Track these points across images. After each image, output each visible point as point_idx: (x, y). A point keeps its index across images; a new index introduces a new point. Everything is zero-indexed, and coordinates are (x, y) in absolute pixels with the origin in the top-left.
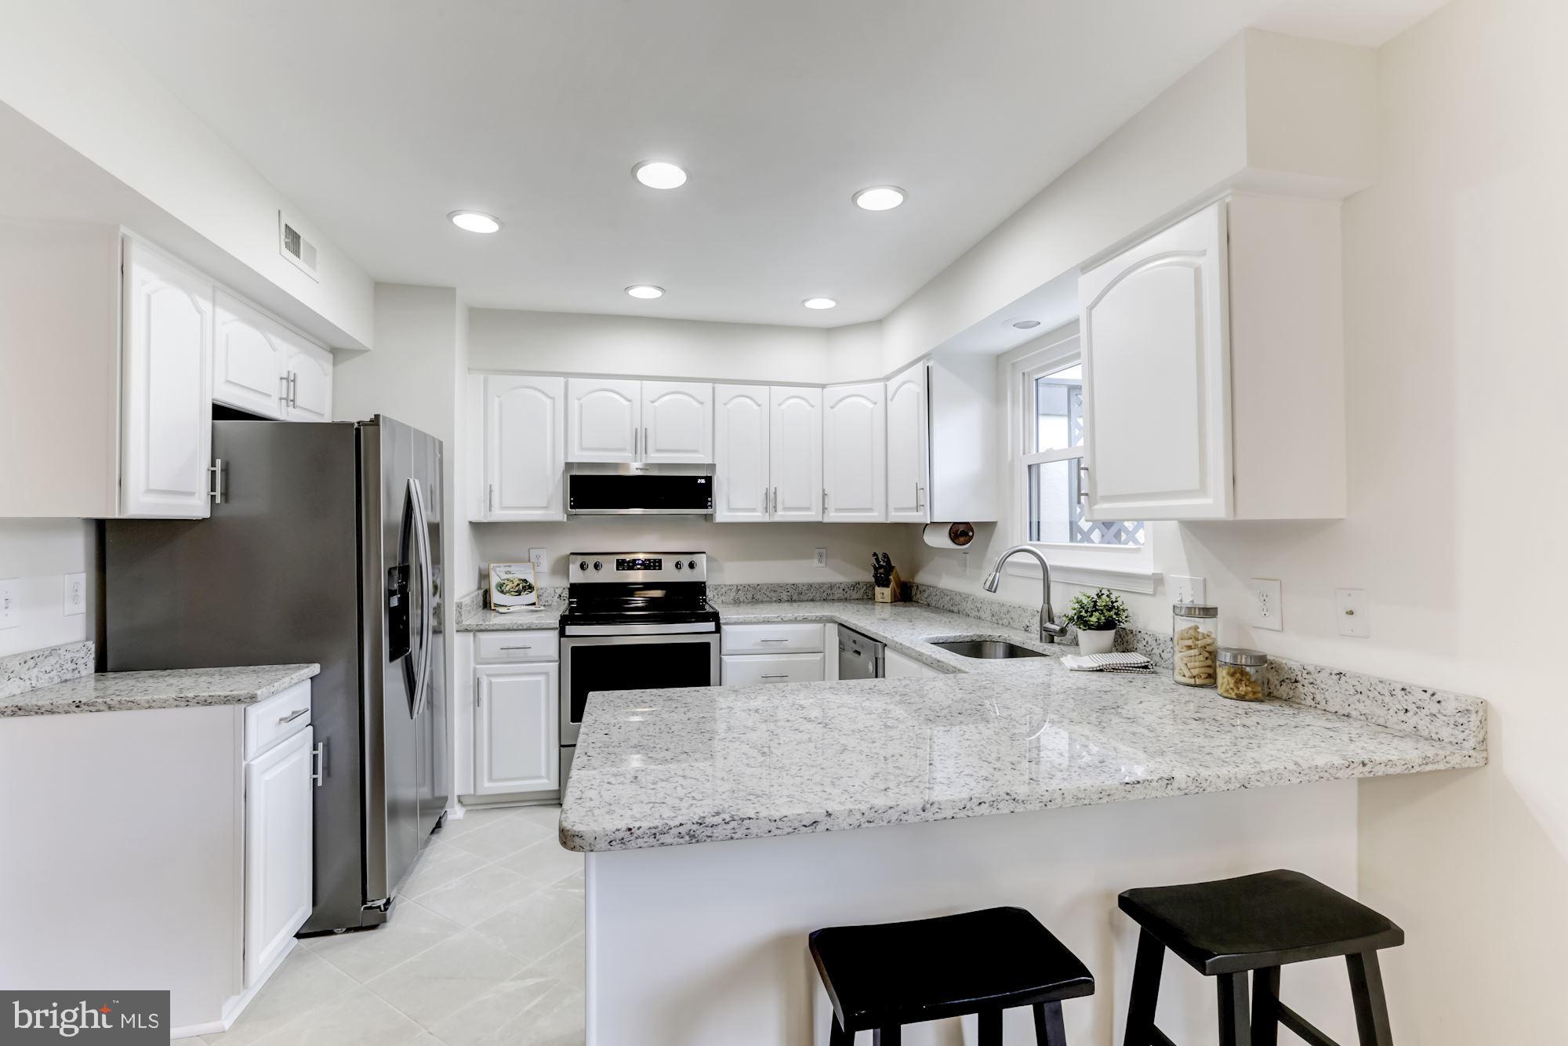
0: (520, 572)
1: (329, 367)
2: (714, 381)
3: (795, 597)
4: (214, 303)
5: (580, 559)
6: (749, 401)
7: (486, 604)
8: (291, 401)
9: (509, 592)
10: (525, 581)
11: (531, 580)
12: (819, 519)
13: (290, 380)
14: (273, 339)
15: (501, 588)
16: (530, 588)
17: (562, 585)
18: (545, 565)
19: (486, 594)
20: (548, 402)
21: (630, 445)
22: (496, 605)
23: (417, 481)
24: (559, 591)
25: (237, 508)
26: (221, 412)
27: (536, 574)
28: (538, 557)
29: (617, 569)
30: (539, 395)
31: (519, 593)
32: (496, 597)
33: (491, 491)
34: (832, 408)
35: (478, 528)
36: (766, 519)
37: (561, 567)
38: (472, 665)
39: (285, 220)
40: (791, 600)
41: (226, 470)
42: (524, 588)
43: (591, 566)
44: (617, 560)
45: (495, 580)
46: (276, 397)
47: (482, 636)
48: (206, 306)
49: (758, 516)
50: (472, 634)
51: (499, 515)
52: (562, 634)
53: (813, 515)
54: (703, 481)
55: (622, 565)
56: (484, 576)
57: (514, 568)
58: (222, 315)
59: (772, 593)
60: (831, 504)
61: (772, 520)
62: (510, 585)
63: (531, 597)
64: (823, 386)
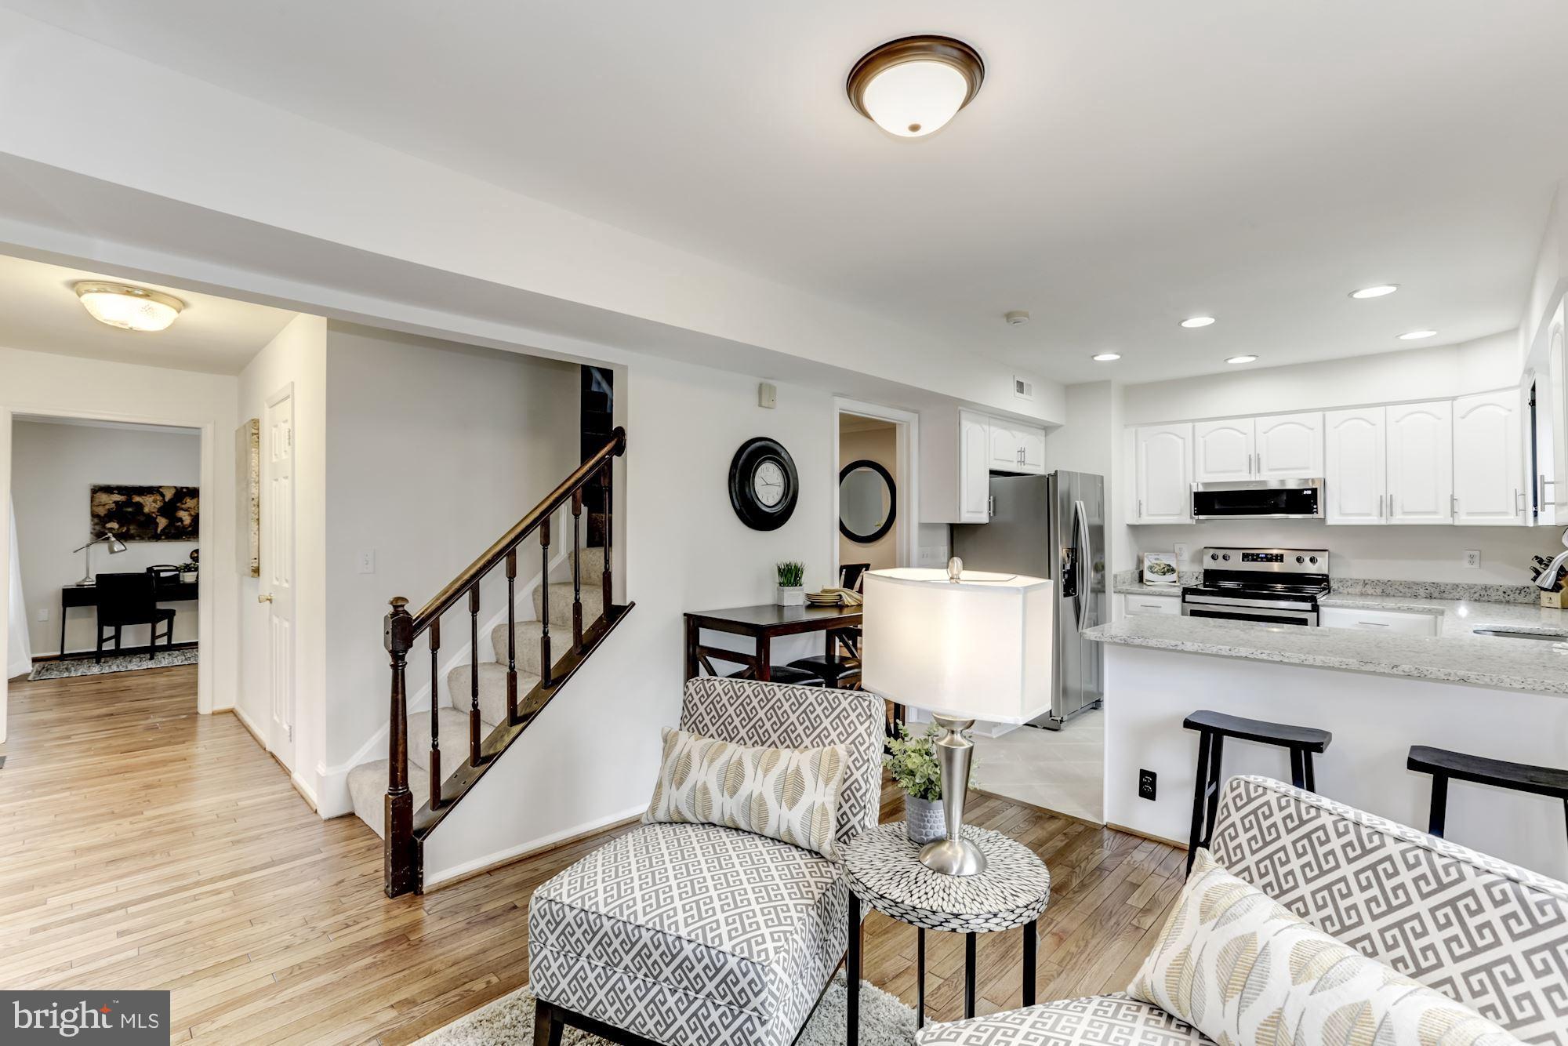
0: (1166, 560)
1: (1043, 438)
2: (1324, 409)
3: (1436, 595)
4: (989, 425)
5: (1212, 552)
6: (1364, 423)
7: (1141, 579)
8: (1022, 462)
9: (1157, 572)
10: (1169, 565)
11: (1174, 565)
12: (1449, 521)
13: (1022, 451)
14: (1014, 432)
15: (1151, 568)
16: (1173, 570)
17: (1199, 570)
18: (1186, 556)
19: (1141, 574)
20: (1180, 441)
21: (1246, 468)
22: (1148, 581)
23: (1082, 503)
24: (1196, 575)
25: (1000, 518)
26: (993, 473)
27: (1178, 561)
28: (1180, 549)
29: (1243, 560)
30: (1175, 438)
31: (1164, 573)
32: (1147, 575)
33: (1140, 504)
34: (1463, 418)
35: (1134, 529)
36: (1383, 522)
37: (1198, 558)
38: (1124, 614)
39: (1017, 379)
40: (1430, 597)
41: (994, 501)
42: (1168, 571)
43: (1221, 558)
44: (1243, 554)
45: (1147, 564)
46: (1016, 461)
47: (1130, 597)
48: (986, 427)
49: (1374, 520)
50: (1123, 595)
51: (1146, 520)
52: (1184, 601)
53: (1442, 518)
54: (1309, 492)
55: (1245, 557)
56: (1140, 561)
57: (1161, 556)
58: (993, 429)
59: (1406, 590)
60: (1461, 507)
61: (1389, 523)
62: (1158, 568)
63: (1174, 577)
64: (1454, 398)
